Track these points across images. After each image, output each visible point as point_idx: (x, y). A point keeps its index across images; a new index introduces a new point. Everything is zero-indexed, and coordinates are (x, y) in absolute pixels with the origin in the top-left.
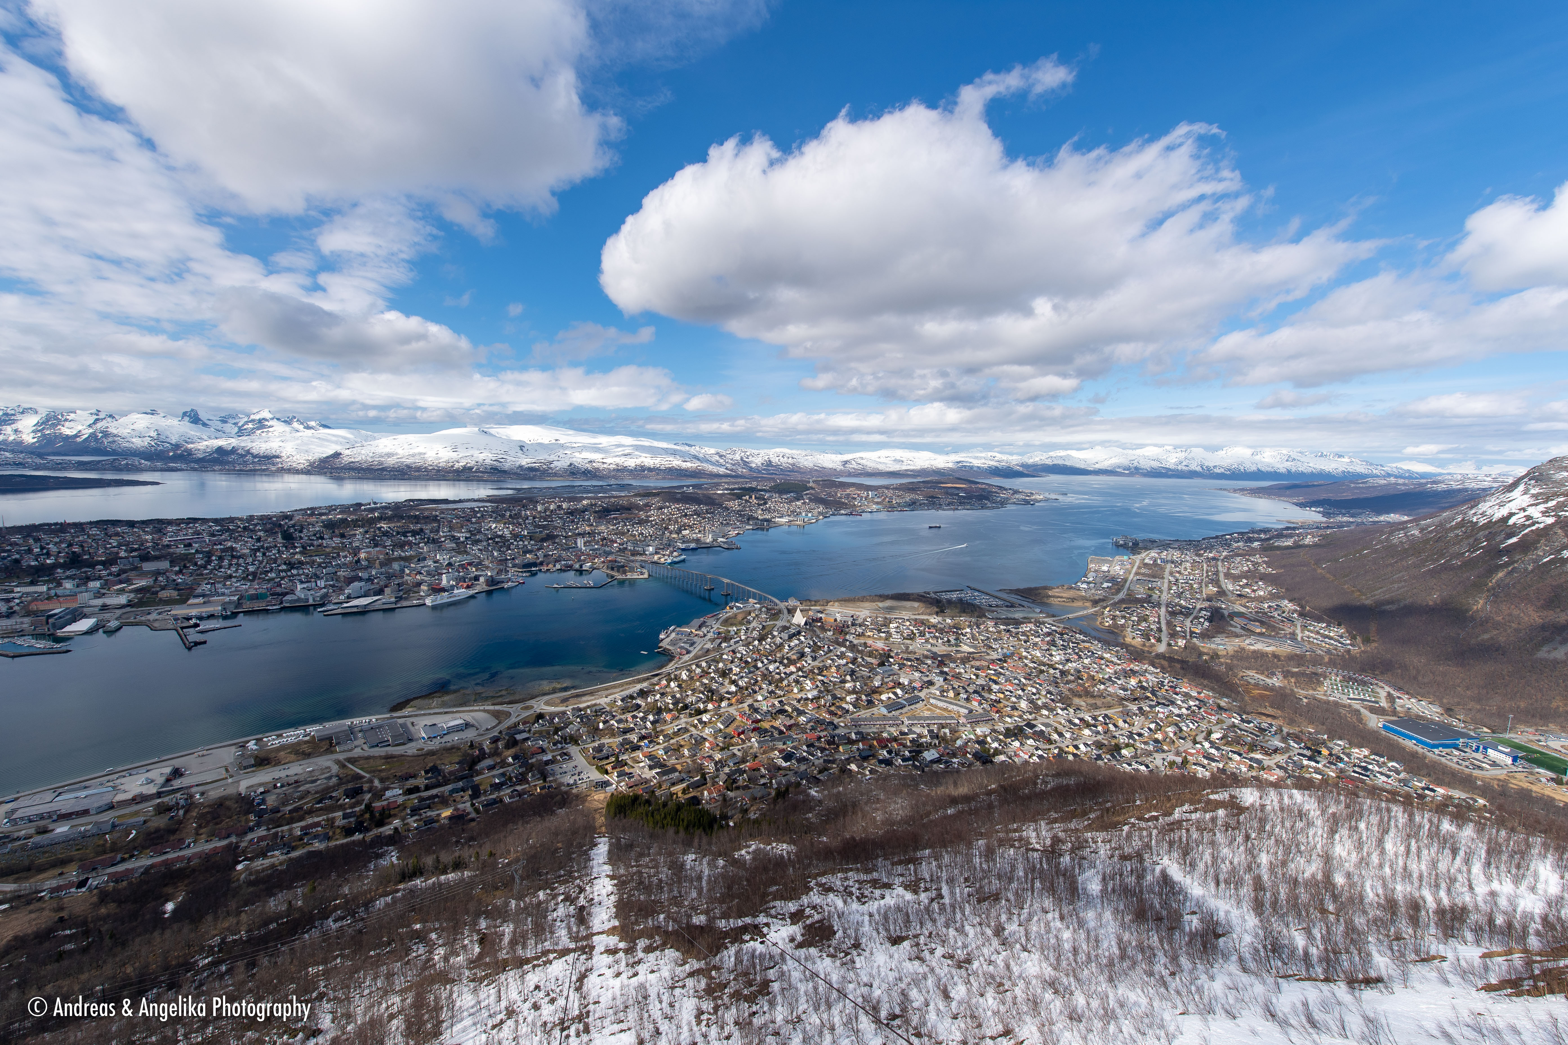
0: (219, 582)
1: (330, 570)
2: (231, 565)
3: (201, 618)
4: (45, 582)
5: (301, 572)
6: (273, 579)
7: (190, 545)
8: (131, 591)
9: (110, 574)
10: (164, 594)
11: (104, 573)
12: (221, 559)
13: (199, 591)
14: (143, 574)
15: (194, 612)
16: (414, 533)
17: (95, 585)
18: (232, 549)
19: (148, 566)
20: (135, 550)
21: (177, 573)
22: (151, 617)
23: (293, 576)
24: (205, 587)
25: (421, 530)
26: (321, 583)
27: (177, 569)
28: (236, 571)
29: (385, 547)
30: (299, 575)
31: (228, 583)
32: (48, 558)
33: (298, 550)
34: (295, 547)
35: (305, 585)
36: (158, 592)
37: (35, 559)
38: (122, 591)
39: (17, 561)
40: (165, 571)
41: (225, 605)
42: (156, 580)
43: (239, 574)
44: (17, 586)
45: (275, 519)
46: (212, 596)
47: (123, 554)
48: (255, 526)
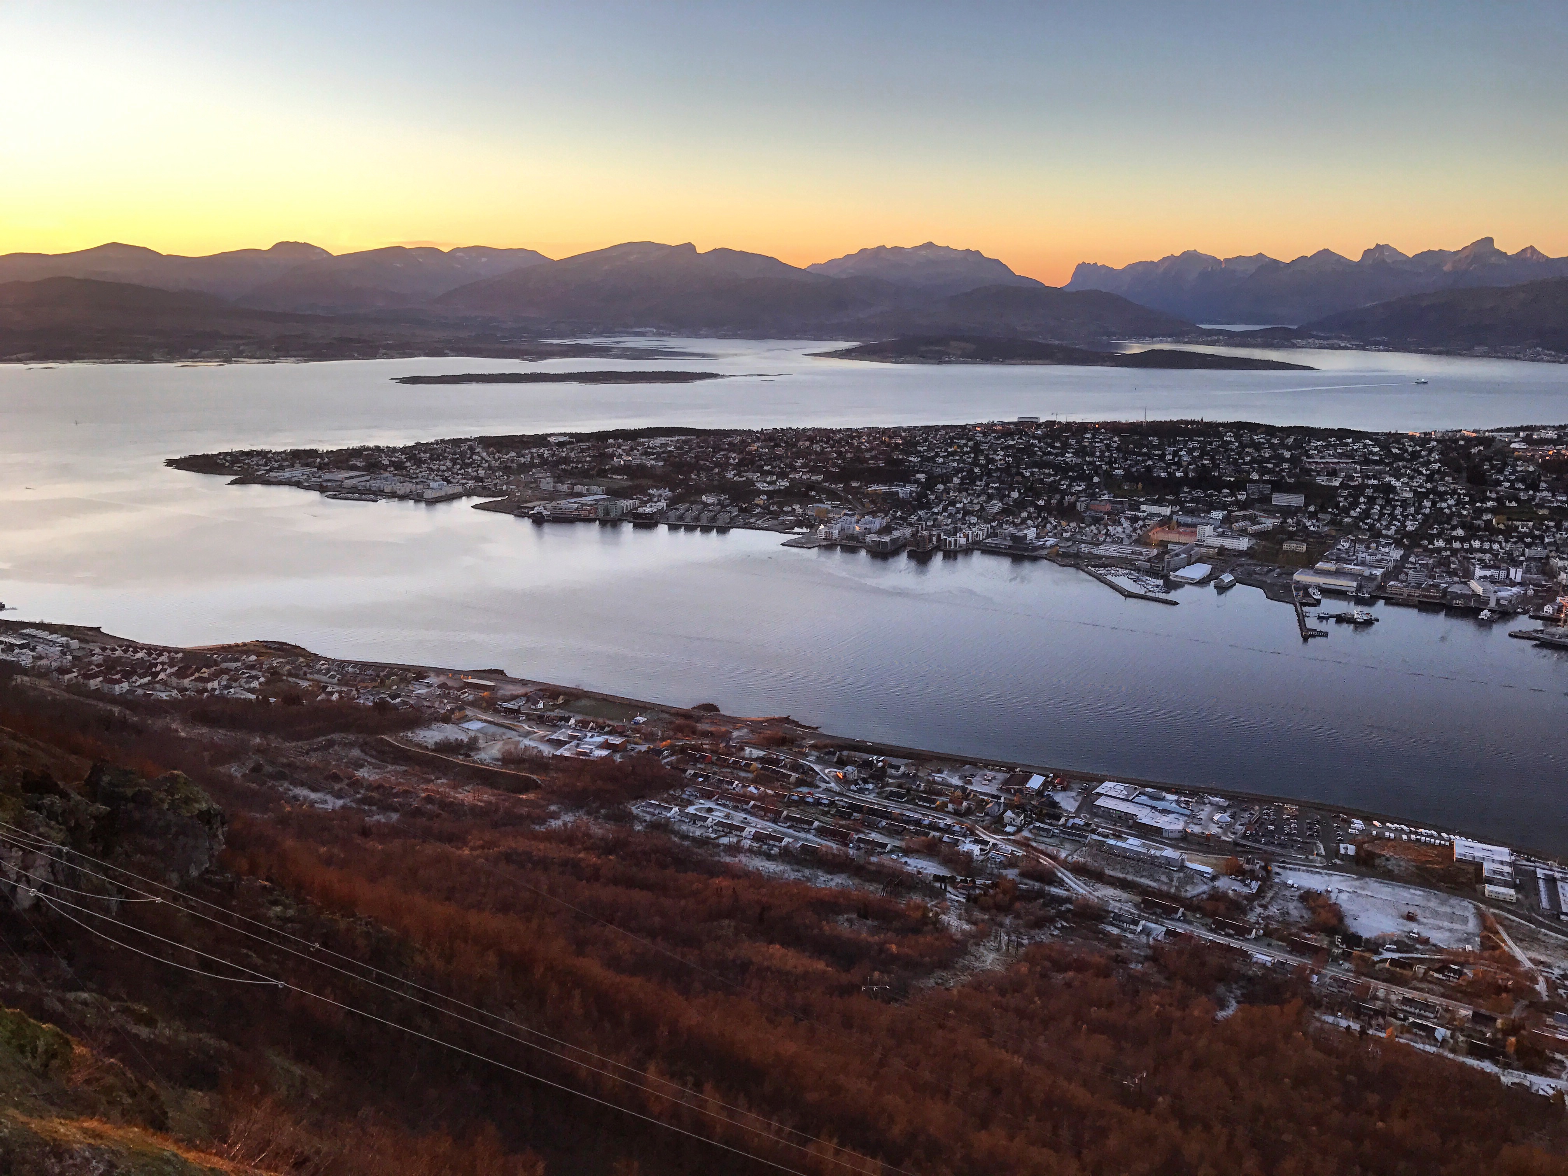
0: (1361, 541)
1: (1537, 551)
2: (1382, 514)
4: (1170, 502)
5: (1487, 546)
6: (1439, 550)
7: (1333, 473)
8: (1254, 535)
9: (1235, 503)
10: (1290, 546)
11: (1230, 500)
12: (1371, 501)
13: (1334, 550)
14: (1271, 512)
17: (1217, 515)
18: (1391, 489)
19: (1280, 499)
20: (1269, 472)
21: (1311, 515)
22: (1270, 580)
23: (1472, 550)
24: (1343, 546)
26: (1516, 574)
27: (1312, 509)
28: (1388, 528)
30: (1481, 550)
31: (1374, 545)
32: (1178, 470)
33: (1489, 504)
34: (1489, 499)
35: (1488, 573)
36: (1283, 541)
37: (1165, 470)
38: (1243, 532)
39: (1149, 469)
40: (1298, 509)
41: (1363, 580)
42: (1285, 522)
43: (1391, 532)
44: (1144, 503)
45: (1462, 443)
46: (1349, 562)
47: (1255, 476)
48: (1431, 451)
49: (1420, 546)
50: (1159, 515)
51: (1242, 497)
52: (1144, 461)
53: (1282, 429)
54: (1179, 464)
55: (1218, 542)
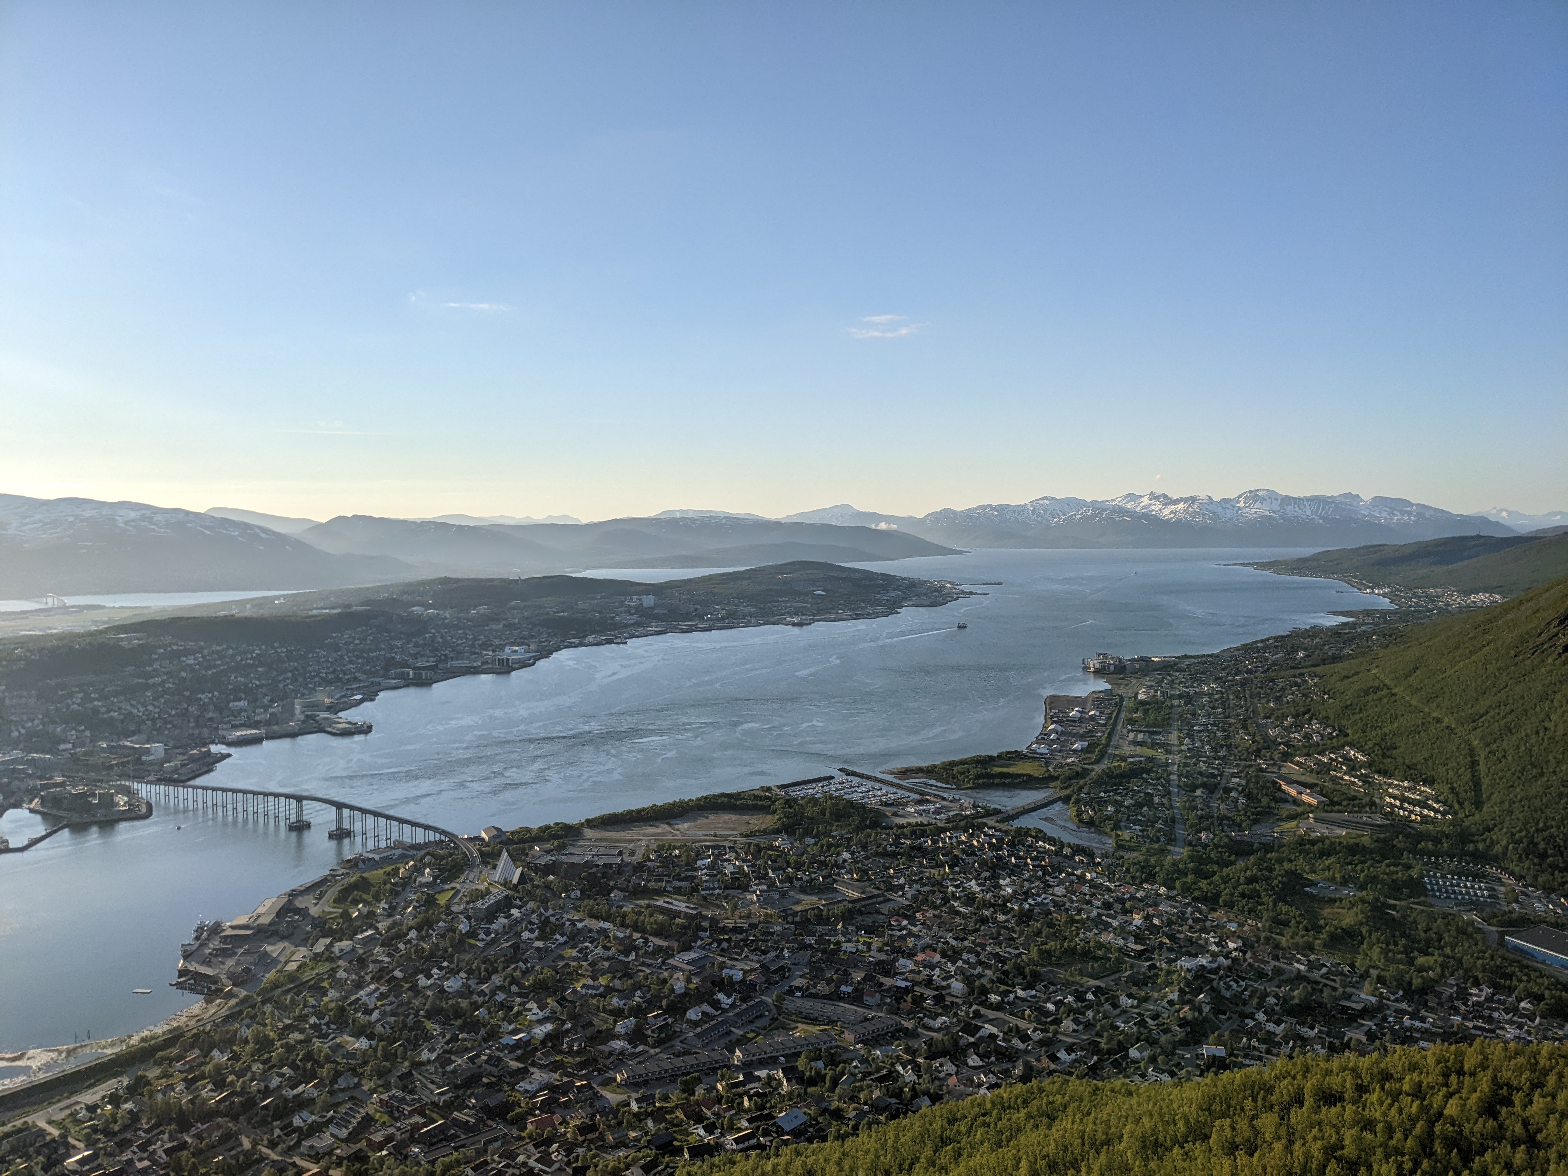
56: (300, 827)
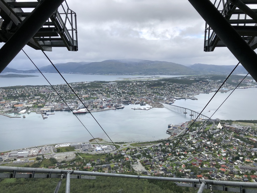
0: (50, 102)
1: (75, 100)
2: (53, 98)
3: (47, 111)
4: (17, 100)
6: (62, 102)
7: (44, 92)
8: (33, 104)
9: (29, 99)
10: (39, 105)
11: (28, 98)
12: (51, 96)
13: (46, 104)
14: (35, 100)
15: (45, 110)
16: (96, 91)
17: (26, 101)
18: (53, 93)
19: (36, 97)
20: (34, 93)
21: (42, 99)
22: (36, 110)
23: (66, 101)
24: (47, 103)
25: (98, 90)
26: (73, 104)
29: (89, 94)
31: (52, 103)
32: (17, 94)
33: (68, 94)
34: (67, 94)
35: (69, 104)
36: (38, 104)
37: (15, 94)
38: (31, 103)
39: (12, 95)
40: (40, 99)
41: (51, 108)
42: (38, 101)
43: (55, 100)
44: (12, 101)
45: (63, 86)
46: (49, 106)
47: (31, 94)
48: (59, 88)
49: (59, 102)
50: (15, 103)
51: (30, 98)
52: (11, 93)
53: (35, 86)
54: (17, 93)
55: (26, 106)
56: (185, 113)
